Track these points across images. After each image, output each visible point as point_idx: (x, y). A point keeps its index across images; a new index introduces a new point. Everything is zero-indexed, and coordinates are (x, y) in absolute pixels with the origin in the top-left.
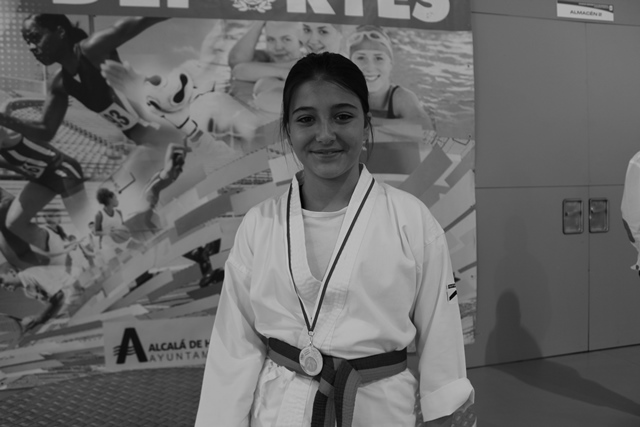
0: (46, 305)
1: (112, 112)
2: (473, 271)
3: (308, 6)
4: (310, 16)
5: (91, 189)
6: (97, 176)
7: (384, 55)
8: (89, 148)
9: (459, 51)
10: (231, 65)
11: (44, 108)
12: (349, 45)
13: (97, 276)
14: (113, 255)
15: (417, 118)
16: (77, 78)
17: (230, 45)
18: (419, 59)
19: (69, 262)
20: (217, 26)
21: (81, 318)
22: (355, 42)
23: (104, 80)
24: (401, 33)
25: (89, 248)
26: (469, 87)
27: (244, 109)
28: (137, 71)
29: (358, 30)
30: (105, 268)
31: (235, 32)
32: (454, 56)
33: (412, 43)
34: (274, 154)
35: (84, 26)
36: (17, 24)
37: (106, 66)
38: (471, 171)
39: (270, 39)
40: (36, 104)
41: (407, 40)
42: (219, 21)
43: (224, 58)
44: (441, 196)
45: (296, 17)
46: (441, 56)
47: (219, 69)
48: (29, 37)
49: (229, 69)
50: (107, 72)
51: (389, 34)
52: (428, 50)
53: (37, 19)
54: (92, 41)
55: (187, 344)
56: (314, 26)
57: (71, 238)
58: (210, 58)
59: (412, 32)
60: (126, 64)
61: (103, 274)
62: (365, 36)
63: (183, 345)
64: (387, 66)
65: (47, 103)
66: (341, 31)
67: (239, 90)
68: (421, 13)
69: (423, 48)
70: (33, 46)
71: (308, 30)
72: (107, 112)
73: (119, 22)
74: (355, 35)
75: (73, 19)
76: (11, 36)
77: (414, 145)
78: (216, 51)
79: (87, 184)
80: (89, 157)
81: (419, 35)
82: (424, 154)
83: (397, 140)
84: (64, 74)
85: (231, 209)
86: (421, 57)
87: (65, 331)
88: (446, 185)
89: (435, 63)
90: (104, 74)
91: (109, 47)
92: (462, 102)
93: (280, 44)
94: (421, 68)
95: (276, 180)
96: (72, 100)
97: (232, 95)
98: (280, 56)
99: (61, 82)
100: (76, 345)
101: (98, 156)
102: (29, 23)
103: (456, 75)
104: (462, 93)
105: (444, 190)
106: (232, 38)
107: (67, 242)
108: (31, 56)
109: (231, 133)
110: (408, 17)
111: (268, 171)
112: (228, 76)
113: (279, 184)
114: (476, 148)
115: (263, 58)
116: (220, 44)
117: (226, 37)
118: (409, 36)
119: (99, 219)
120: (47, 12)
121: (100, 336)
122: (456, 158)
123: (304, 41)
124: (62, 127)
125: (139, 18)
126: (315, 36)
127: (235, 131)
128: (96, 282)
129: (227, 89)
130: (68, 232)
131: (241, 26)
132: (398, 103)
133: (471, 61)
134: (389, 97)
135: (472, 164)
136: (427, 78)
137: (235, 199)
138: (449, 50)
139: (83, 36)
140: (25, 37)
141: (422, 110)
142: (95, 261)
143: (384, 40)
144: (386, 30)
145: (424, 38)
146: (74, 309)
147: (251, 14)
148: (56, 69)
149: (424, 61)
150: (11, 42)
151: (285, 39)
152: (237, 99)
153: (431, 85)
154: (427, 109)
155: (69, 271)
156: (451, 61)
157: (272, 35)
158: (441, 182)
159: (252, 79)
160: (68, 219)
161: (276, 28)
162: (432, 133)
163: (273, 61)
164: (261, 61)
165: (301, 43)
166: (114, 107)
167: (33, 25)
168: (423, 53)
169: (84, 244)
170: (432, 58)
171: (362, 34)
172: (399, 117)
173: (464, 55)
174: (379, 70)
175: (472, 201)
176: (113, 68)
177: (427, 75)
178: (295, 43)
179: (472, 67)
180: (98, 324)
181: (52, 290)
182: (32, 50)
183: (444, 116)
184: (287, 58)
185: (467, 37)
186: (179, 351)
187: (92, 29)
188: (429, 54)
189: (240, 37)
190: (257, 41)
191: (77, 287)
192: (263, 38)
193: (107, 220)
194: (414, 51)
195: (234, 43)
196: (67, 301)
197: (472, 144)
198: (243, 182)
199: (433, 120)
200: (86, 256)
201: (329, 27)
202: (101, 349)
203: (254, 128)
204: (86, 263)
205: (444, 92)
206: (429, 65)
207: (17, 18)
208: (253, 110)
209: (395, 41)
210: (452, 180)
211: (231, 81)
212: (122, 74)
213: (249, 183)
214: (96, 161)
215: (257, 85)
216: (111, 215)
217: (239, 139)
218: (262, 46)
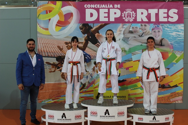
0: (82, 86)
1: (97, 45)
2: (182, 84)
3: (142, 20)
4: (142, 22)
5: (93, 61)
6: (94, 58)
7: (160, 31)
8: (92, 52)
9: (180, 29)
10: (124, 34)
11: (83, 44)
12: (151, 29)
13: (93, 80)
14: (97, 76)
15: (168, 46)
16: (90, 37)
17: (124, 29)
18: (169, 31)
19: (87, 77)
20: (121, 25)
21: (89, 89)
22: (153, 28)
23: (96, 38)
24: (165, 25)
25: (91, 74)
26: (182, 38)
27: (126, 44)
28: (103, 36)
29: (154, 25)
30: (95, 79)
31: (125, 26)
32: (179, 30)
33: (168, 27)
34: (133, 54)
35: (92, 26)
36: (78, 26)
37: (97, 34)
38: (182, 59)
39: (133, 28)
40: (82, 43)
41: (166, 27)
42: (121, 24)
43: (122, 32)
44: (174, 65)
45: (139, 22)
46: (175, 30)
47: (121, 35)
48: (81, 28)
49: (123, 35)
50: (97, 36)
51: (162, 25)
52: (172, 29)
53: (82, 25)
54: (93, 29)
55: (112, 97)
56: (143, 24)
57: (88, 72)
58: (119, 33)
59: (168, 25)
60: (101, 34)
61: (94, 80)
62: (156, 26)
63: (111, 97)
64: (161, 33)
65: (84, 43)
66: (150, 25)
67: (125, 40)
68: (170, 20)
69: (171, 28)
70: (81, 30)
71: (142, 25)
72: (96, 45)
73: (99, 25)
74: (153, 26)
75: (90, 24)
76: (77, 28)
77: (167, 53)
78: (120, 31)
79: (92, 60)
80: (92, 54)
81: (170, 25)
82: (170, 55)
83: (163, 51)
84: (88, 36)
85: (123, 67)
86: (170, 31)
87: (86, 92)
88: (176, 62)
89: (173, 32)
90: (96, 36)
91: (97, 30)
92: (180, 42)
93: (135, 29)
94: (170, 33)
95: (133, 61)
96: (89, 42)
97: (124, 41)
98: (135, 32)
99: (87, 38)
100: (88, 95)
101: (94, 54)
102: (81, 25)
103: (179, 35)
104: (181, 39)
105: (175, 64)
106: (124, 28)
107: (87, 73)
108: (81, 32)
109: (123, 50)
110: (167, 21)
111: (132, 58)
112: (123, 37)
113: (134, 61)
114: (184, 53)
115: (131, 32)
116: (121, 29)
117: (123, 28)
118: (167, 26)
119: (94, 68)
120: (84, 23)
121: (93, 93)
122: (178, 56)
123: (141, 28)
124: (87, 48)
125: (104, 24)
126: (143, 27)
127: (124, 49)
128: (93, 81)
129: (123, 39)
130: (87, 71)
131: (126, 25)
132: (163, 42)
133: (183, 31)
134: (161, 41)
135: (183, 57)
136: (171, 36)
137: (124, 65)
138: (177, 29)
139: (92, 28)
140: (80, 29)
141: (170, 44)
142: (93, 77)
143: (160, 27)
144: (161, 24)
145: (171, 26)
146: (88, 87)
147: (129, 22)
148: (86, 35)
149: (171, 32)
150: (77, 30)
151: (136, 28)
152: (125, 42)
153: (172, 38)
154: (171, 44)
155: (87, 79)
156: (178, 31)
157: (133, 27)
158: (174, 62)
159: (128, 37)
160: (88, 68)
161: (134, 25)
162: (172, 50)
163: (133, 33)
164: (131, 33)
165: (140, 28)
166: (98, 43)
167: (82, 26)
168: (170, 30)
169: (91, 73)
170: (173, 31)
171: (155, 26)
172: (164, 46)
173: (182, 30)
174: (159, 34)
175: (183, 67)
176: (98, 35)
177: (171, 35)
178: (139, 29)
179: (183, 33)
180: (92, 91)
181: (83, 83)
182: (81, 31)
183: (176, 45)
184: (136, 32)
185: (182, 25)
186: (110, 98)
187: (94, 27)
188: (172, 30)
189: (126, 28)
190: (130, 28)
191: (89, 82)
192: (131, 28)
193: (96, 68)
194: (168, 29)
195: (125, 29)
196: (86, 85)
197: (183, 52)
198: (126, 61)
199: (172, 46)
200: (91, 76)
201: (147, 24)
202: (93, 96)
203: (129, 48)
204: (91, 77)
205: (176, 39)
206: (172, 33)
207: (79, 25)
208: (128, 44)
209: (163, 27)
210: (177, 61)
211: (124, 38)
212: (100, 36)
213: (127, 61)
214: (94, 55)
215: (129, 39)
216: (97, 67)
217: (125, 51)
218: (131, 29)
